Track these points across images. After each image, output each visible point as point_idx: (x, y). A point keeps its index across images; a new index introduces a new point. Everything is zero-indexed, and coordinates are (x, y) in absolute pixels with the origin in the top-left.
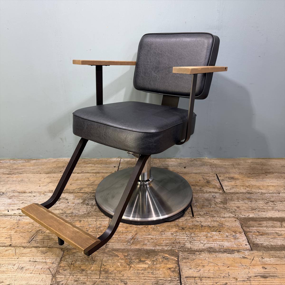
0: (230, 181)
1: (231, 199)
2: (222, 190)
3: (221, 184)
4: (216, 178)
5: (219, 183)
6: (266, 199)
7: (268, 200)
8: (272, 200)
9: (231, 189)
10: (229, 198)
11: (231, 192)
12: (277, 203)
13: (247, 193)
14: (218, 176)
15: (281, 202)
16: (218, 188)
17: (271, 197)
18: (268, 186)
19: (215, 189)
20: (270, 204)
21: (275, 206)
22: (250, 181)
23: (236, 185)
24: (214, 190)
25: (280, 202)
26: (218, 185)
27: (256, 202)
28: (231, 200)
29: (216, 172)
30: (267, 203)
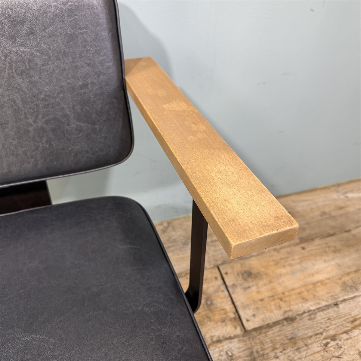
0: (246, 285)
1: (261, 353)
2: (240, 323)
3: (235, 300)
4: (220, 282)
5: (229, 299)
6: (321, 333)
7: (325, 334)
8: (332, 333)
9: (254, 315)
10: (257, 352)
11: (256, 326)
12: (342, 341)
13: (285, 323)
14: (223, 272)
15: (348, 337)
16: (231, 320)
17: (328, 325)
18: (314, 284)
19: (226, 325)
20: (332, 349)
21: (340, 352)
22: (281, 275)
23: (260, 297)
24: (224, 329)
25: (345, 336)
26: (229, 307)
27: (307, 350)
28: (263, 355)
29: (216, 260)
30: (326, 345)
